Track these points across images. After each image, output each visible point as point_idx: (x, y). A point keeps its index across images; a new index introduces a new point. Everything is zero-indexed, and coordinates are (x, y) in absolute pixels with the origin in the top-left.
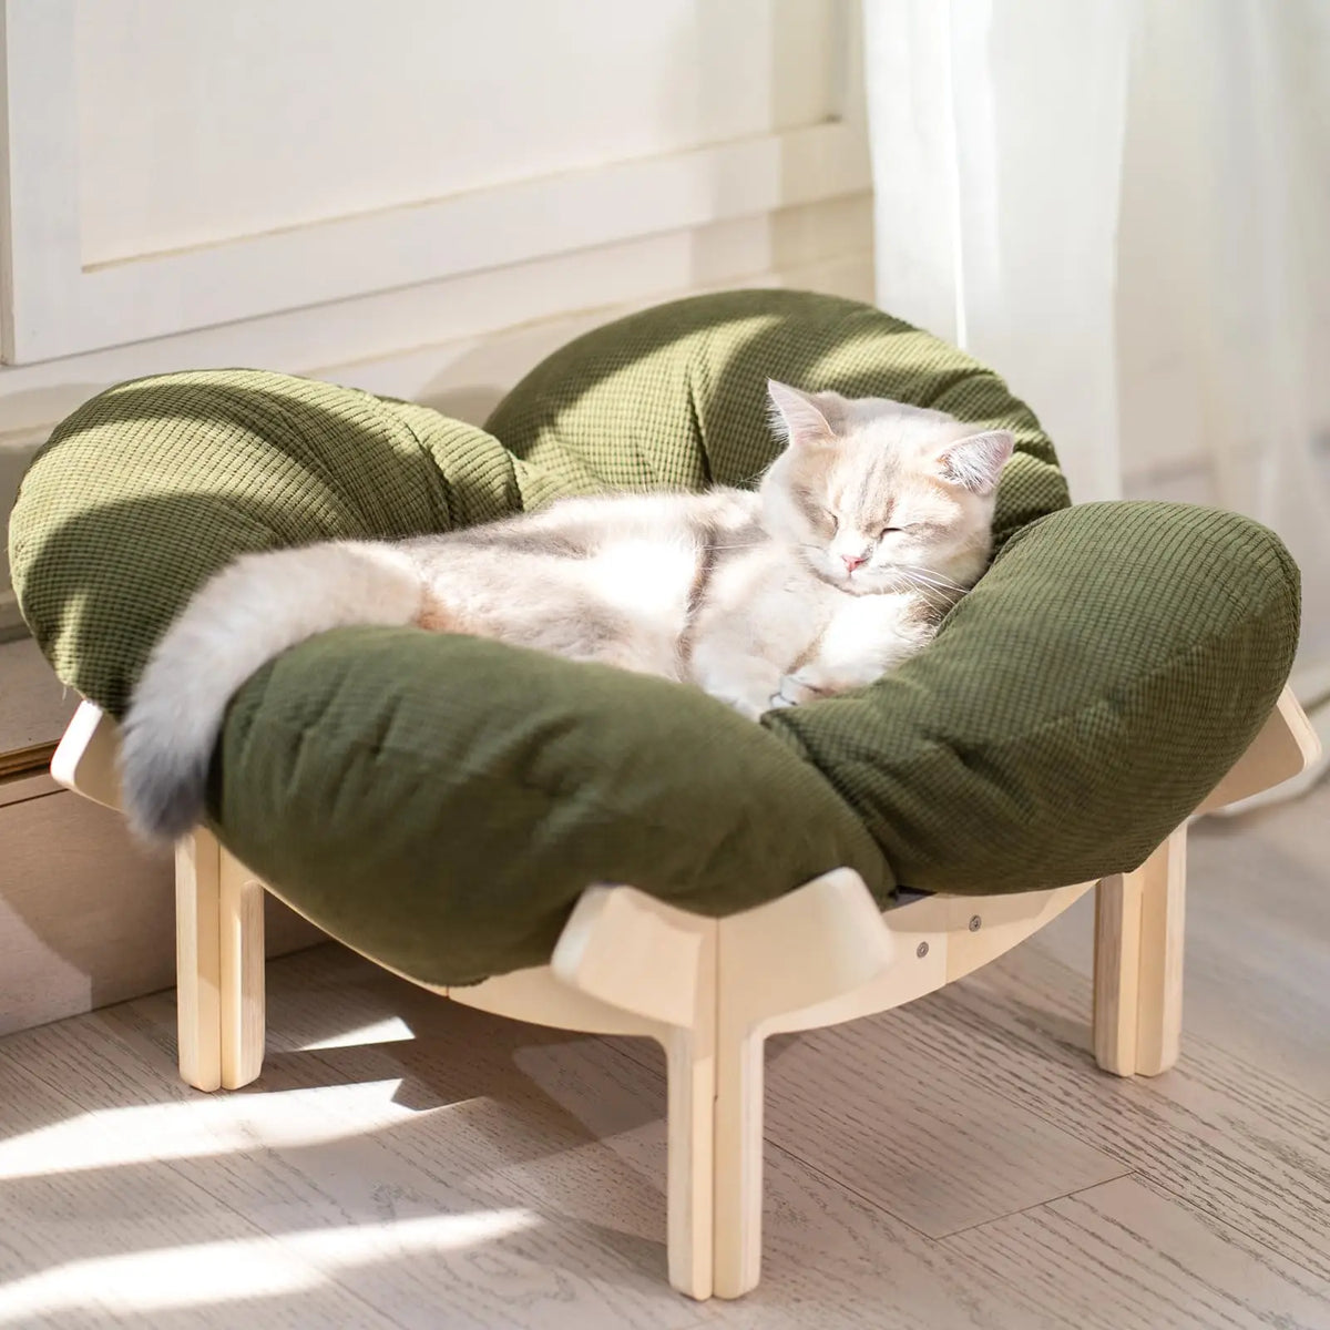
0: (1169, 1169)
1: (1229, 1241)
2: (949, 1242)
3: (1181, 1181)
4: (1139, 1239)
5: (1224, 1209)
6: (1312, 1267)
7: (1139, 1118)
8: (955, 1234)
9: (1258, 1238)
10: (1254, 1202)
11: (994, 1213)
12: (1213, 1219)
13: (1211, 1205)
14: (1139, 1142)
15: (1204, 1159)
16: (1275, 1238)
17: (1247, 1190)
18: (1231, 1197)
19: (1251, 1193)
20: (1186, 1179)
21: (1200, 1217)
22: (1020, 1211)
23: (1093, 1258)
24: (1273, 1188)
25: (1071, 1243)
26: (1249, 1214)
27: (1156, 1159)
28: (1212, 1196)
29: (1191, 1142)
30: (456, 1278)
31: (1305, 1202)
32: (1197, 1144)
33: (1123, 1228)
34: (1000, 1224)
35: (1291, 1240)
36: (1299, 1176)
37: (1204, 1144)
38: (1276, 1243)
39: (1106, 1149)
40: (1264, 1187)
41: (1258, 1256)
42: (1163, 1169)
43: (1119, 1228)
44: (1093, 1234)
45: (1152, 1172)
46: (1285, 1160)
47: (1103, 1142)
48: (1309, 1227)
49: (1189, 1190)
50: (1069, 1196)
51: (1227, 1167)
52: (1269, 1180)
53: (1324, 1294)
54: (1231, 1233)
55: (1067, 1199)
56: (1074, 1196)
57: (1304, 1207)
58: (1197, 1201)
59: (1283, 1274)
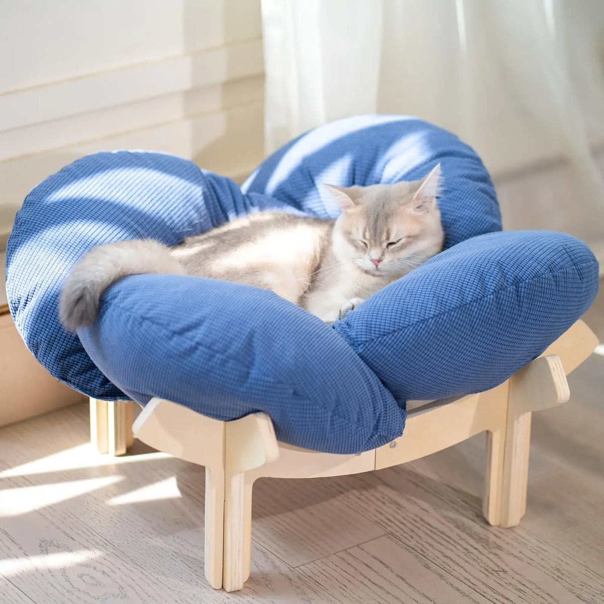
0: (405, 532)
1: (428, 568)
2: (300, 569)
3: (409, 538)
4: (388, 567)
5: (428, 552)
6: (466, 582)
7: (393, 506)
8: (303, 565)
9: (442, 567)
10: (442, 549)
11: (322, 554)
12: (422, 557)
13: (422, 550)
14: (391, 518)
15: (421, 527)
16: (451, 567)
17: (439, 543)
18: (432, 546)
19: (442, 544)
20: (412, 537)
21: (417, 557)
22: (335, 554)
23: (366, 577)
24: (452, 542)
25: (356, 570)
26: (439, 555)
27: (399, 527)
28: (423, 546)
29: (415, 518)
30: (73, 587)
31: (466, 549)
32: (418, 519)
33: (381, 562)
34: (325, 560)
35: (457, 568)
36: (464, 536)
37: (422, 520)
38: (451, 570)
39: (377, 522)
40: (448, 542)
41: (441, 576)
42: (402, 532)
43: (379, 562)
44: (367, 565)
45: (397, 534)
46: (458, 528)
47: (377, 519)
48: (466, 561)
49: (412, 543)
50: (358, 546)
51: (431, 531)
52: (449, 538)
53: (470, 595)
54: (431, 565)
55: (357, 547)
56: (359, 546)
57: (465, 551)
58: (416, 548)
59: (452, 585)
